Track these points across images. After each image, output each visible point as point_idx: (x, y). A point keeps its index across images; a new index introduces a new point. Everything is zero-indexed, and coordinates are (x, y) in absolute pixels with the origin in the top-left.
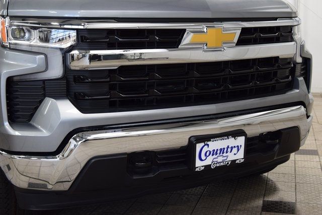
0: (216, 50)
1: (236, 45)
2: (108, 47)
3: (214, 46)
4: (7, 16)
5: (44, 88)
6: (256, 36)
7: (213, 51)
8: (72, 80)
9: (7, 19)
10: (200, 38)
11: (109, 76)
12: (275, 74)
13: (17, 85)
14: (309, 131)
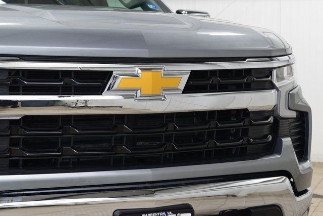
0: (152, 98)
1: (183, 93)
3: (150, 93)
6: (212, 82)
7: (150, 99)
10: (131, 83)
12: (245, 132)
14: (308, 210)
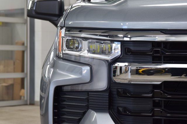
2: (153, 60)
4: (64, 27)
5: (88, 100)
8: (115, 93)
9: (63, 30)
11: (152, 92)
13: (65, 94)
